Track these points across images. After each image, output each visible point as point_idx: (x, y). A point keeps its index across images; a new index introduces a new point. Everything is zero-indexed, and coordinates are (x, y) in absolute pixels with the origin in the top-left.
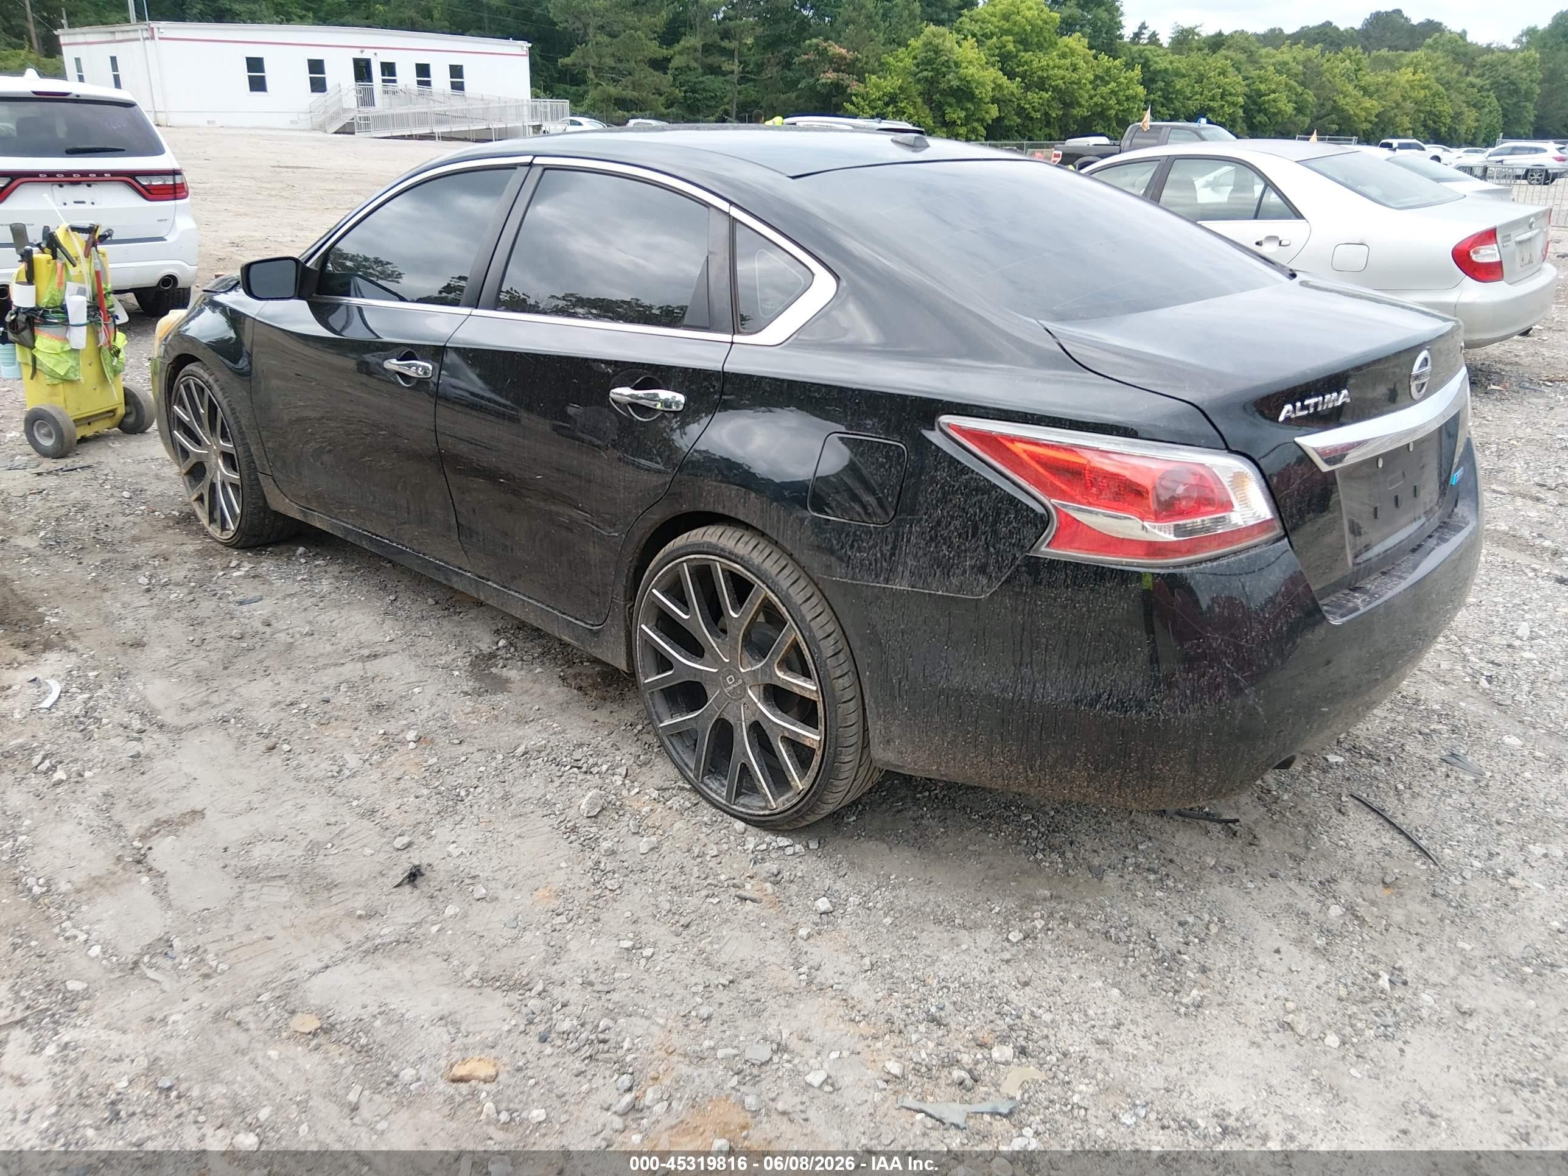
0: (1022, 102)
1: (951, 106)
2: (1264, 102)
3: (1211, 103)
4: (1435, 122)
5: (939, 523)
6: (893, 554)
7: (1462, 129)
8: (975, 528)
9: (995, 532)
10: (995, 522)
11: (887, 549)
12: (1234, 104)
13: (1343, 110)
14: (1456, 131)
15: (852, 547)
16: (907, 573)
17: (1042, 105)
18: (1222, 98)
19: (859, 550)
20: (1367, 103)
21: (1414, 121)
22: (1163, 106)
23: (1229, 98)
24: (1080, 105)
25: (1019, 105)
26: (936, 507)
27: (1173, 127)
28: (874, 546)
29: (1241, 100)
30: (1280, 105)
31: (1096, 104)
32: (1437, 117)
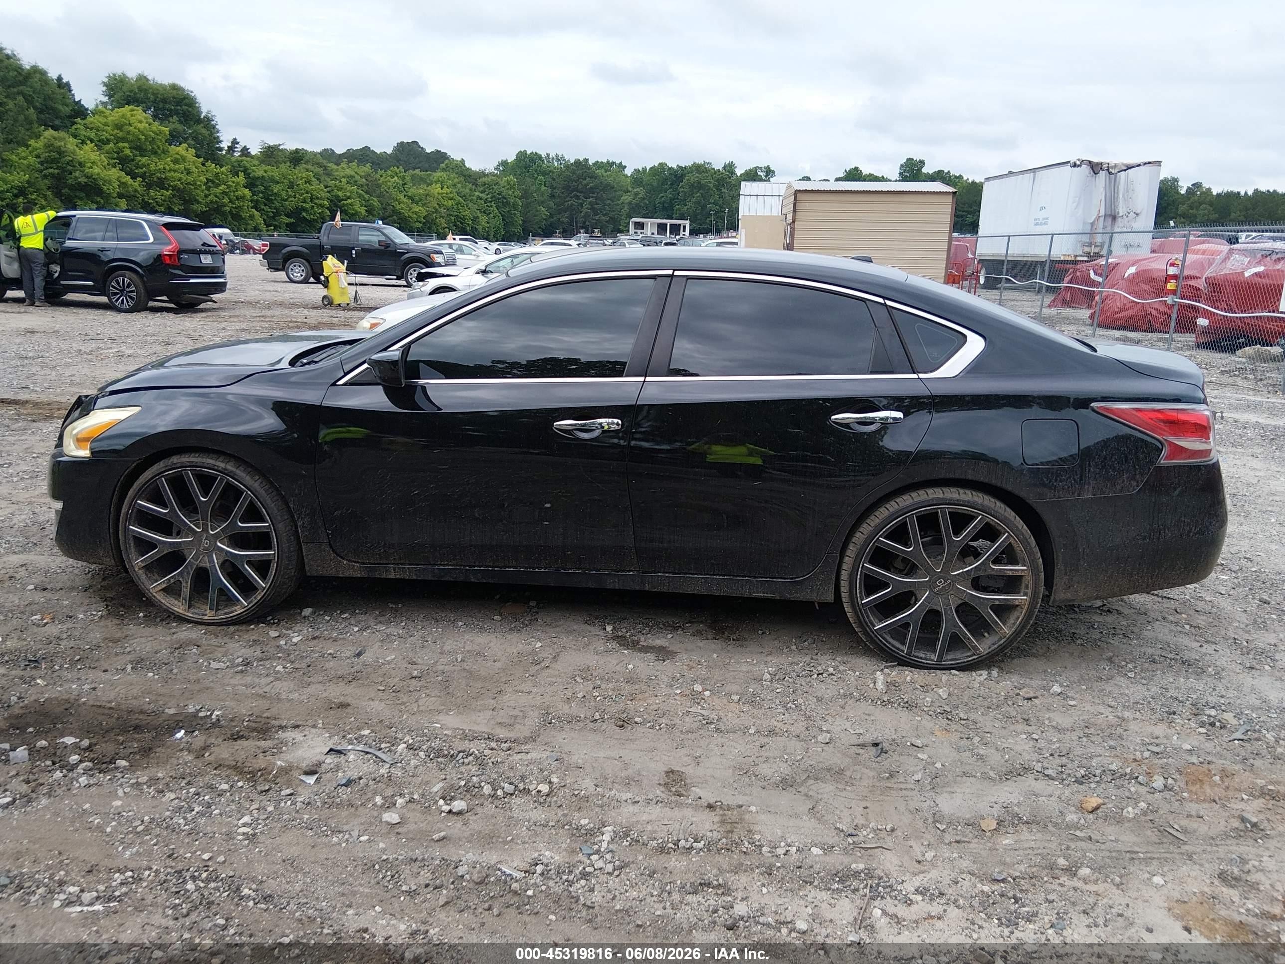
0: (146, 198)
1: (81, 199)
2: (344, 205)
3: (304, 205)
4: (462, 223)
5: (1105, 458)
6: (1081, 480)
7: (480, 228)
8: (1126, 457)
9: (1137, 458)
10: (1136, 453)
11: (1077, 477)
12: (322, 206)
13: (400, 213)
14: (476, 229)
15: (1056, 481)
16: (1091, 488)
17: (164, 201)
18: (311, 201)
19: (1061, 481)
20: (416, 209)
21: (448, 222)
22: (265, 205)
23: (317, 201)
24: (198, 202)
25: (143, 200)
26: (1102, 451)
27: (361, 227)
28: (1070, 477)
29: (326, 202)
30: (356, 207)
31: (211, 202)
32: (462, 220)
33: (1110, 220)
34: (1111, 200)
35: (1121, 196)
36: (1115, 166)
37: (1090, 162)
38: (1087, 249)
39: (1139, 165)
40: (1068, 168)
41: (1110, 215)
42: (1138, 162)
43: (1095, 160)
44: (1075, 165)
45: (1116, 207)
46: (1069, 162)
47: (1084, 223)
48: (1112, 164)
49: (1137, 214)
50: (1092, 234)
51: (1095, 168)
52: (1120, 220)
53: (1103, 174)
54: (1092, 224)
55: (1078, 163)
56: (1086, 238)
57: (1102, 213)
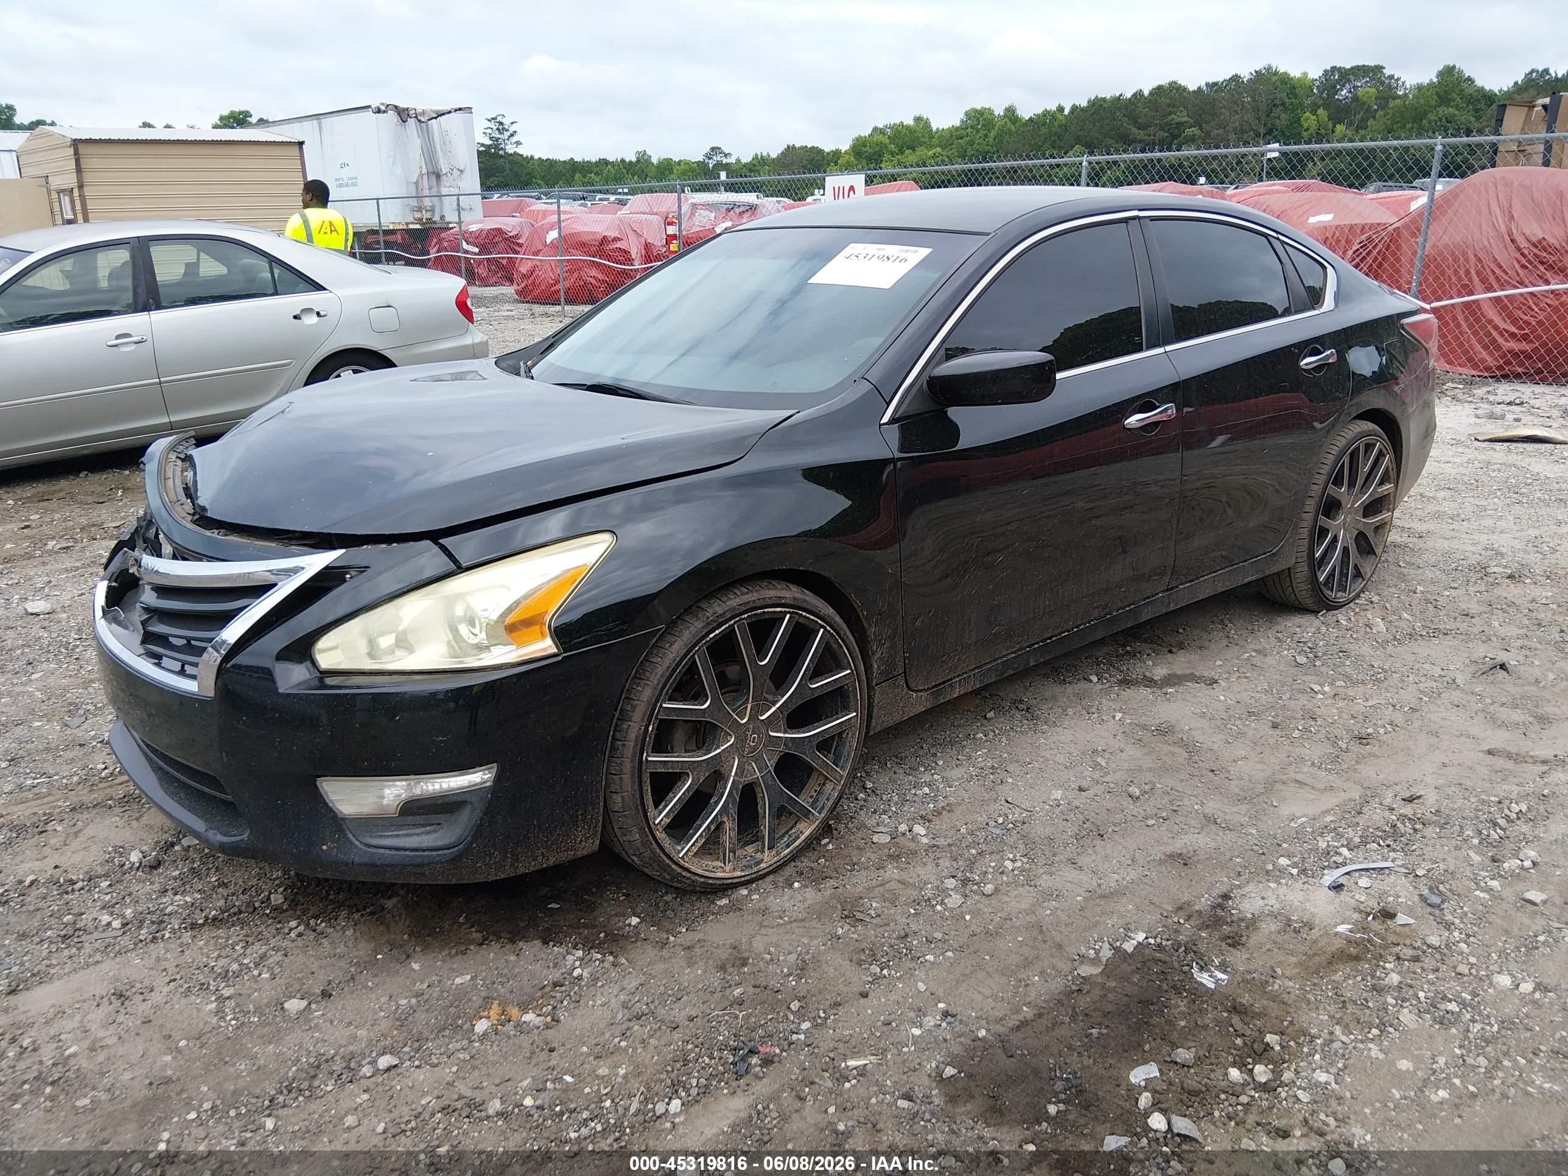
33: (434, 178)
34: (430, 154)
35: (439, 149)
36: (423, 113)
37: (396, 107)
38: (418, 215)
39: (449, 112)
40: (369, 114)
41: (433, 173)
42: (448, 108)
43: (402, 105)
44: (379, 111)
45: (437, 163)
46: (369, 107)
47: (408, 183)
48: (419, 110)
49: (461, 171)
50: (419, 197)
51: (403, 114)
52: (444, 177)
53: (411, 122)
54: (416, 183)
55: (383, 108)
56: (413, 202)
57: (424, 171)
